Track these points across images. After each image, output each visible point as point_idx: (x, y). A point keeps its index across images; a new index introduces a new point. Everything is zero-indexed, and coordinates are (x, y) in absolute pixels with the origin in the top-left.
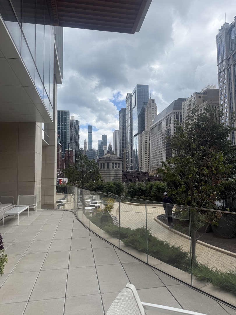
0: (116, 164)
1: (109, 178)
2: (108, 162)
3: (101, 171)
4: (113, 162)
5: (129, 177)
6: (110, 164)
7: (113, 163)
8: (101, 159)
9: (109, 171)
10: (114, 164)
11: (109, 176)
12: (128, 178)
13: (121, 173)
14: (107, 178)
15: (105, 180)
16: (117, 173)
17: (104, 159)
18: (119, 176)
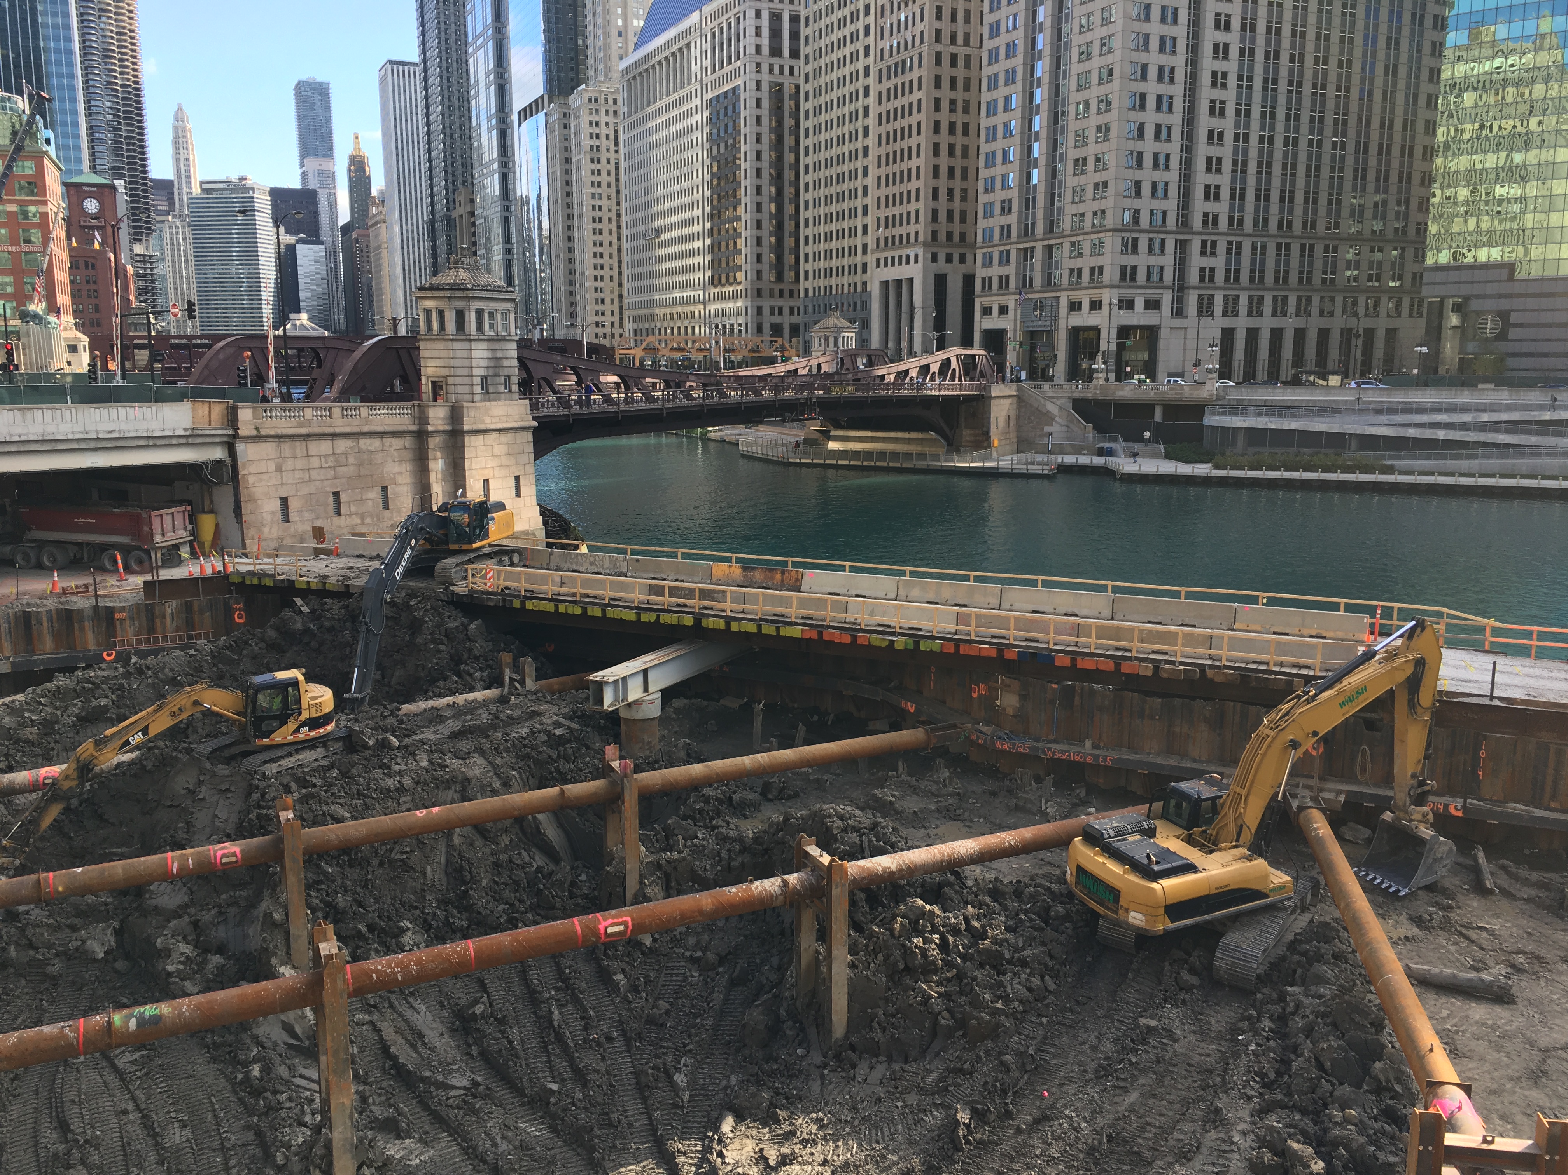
0: (491, 315)
1: (465, 372)
2: (460, 304)
3: (429, 345)
4: (480, 305)
5: (539, 371)
6: (466, 313)
7: (479, 313)
8: (429, 294)
9: (466, 345)
10: (486, 316)
11: (466, 363)
12: (537, 375)
13: (512, 351)
14: (460, 372)
15: (450, 380)
16: (499, 354)
17: (442, 294)
18: (506, 363)
